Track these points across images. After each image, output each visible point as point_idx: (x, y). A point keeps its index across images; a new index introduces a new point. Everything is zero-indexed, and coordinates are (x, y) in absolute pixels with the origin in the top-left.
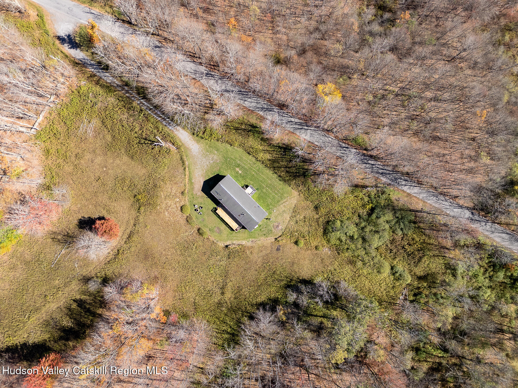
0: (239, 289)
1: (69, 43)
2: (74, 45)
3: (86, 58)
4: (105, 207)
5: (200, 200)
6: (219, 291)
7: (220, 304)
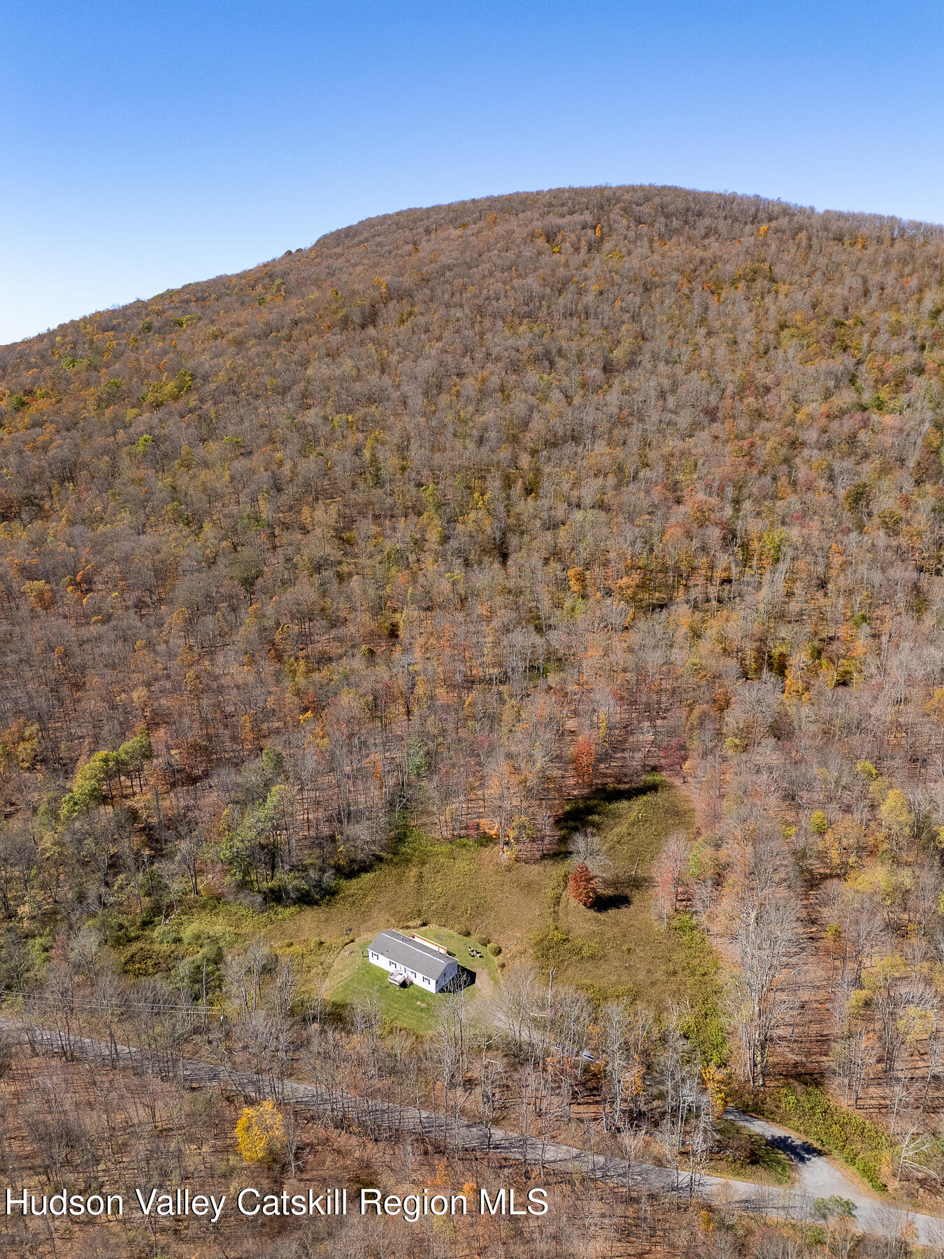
0: (399, 882)
1: (796, 1147)
2: (781, 1144)
3: (747, 1124)
4: (604, 923)
5: (476, 963)
6: (425, 874)
7: (423, 863)
